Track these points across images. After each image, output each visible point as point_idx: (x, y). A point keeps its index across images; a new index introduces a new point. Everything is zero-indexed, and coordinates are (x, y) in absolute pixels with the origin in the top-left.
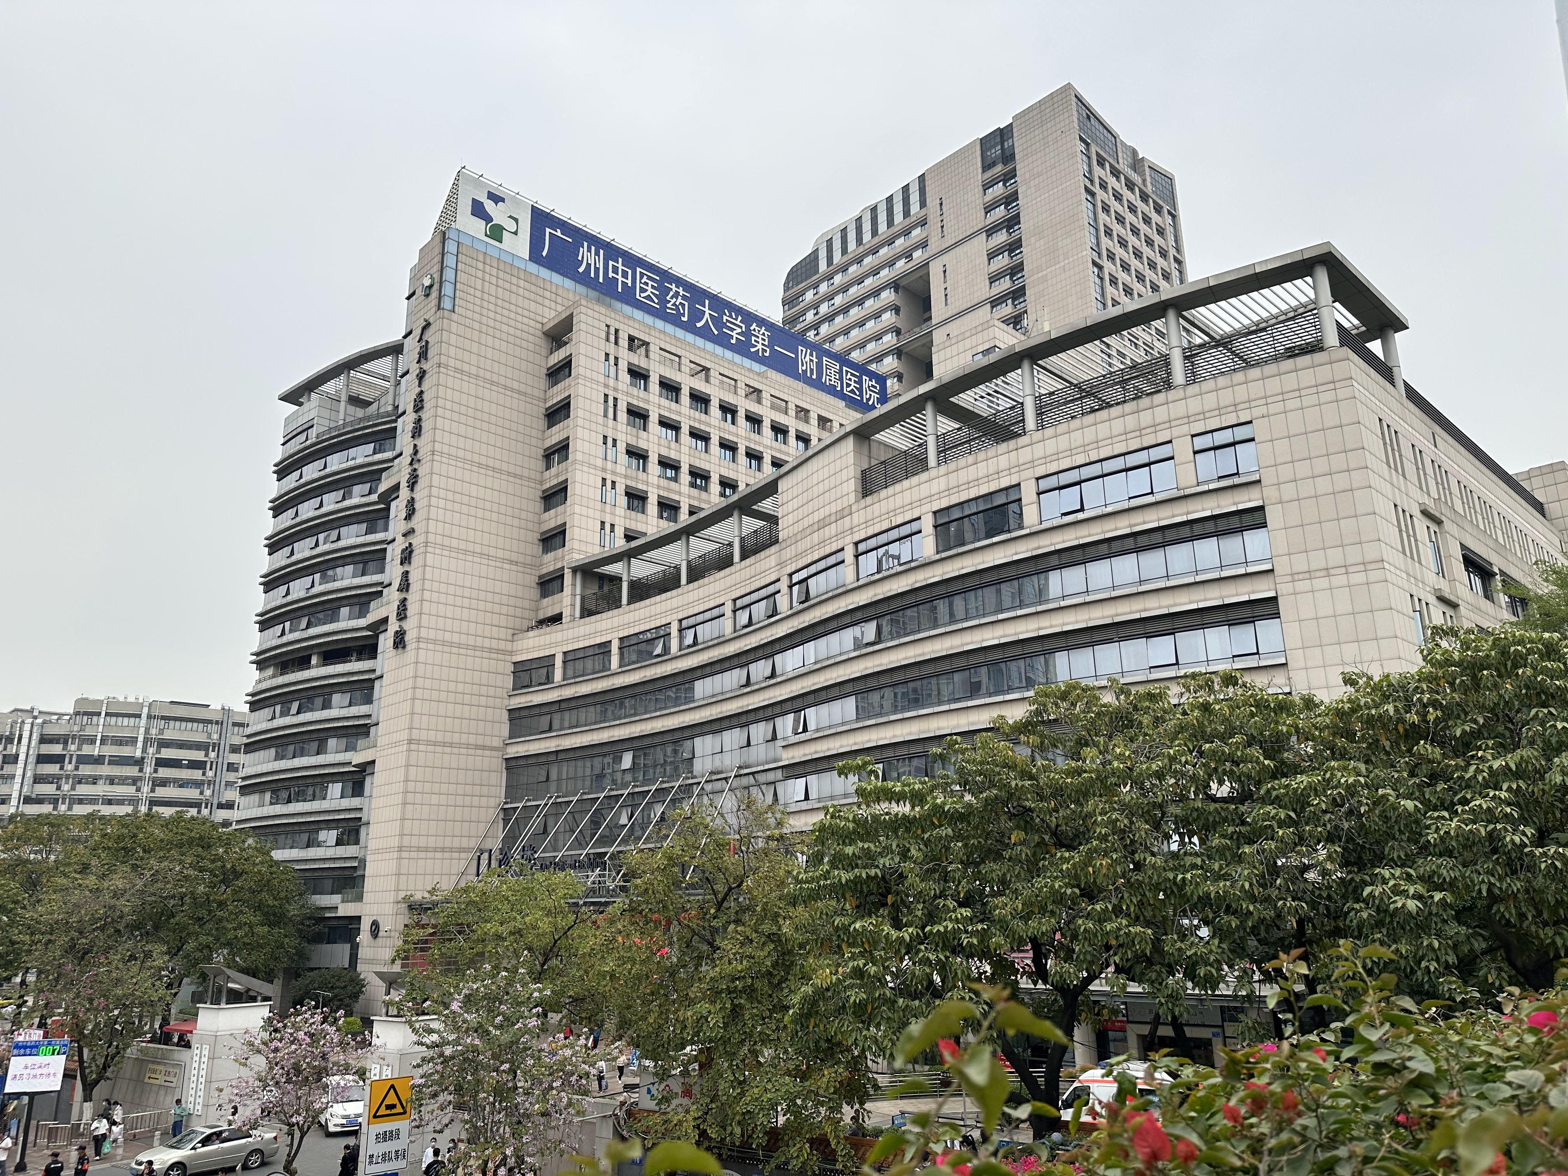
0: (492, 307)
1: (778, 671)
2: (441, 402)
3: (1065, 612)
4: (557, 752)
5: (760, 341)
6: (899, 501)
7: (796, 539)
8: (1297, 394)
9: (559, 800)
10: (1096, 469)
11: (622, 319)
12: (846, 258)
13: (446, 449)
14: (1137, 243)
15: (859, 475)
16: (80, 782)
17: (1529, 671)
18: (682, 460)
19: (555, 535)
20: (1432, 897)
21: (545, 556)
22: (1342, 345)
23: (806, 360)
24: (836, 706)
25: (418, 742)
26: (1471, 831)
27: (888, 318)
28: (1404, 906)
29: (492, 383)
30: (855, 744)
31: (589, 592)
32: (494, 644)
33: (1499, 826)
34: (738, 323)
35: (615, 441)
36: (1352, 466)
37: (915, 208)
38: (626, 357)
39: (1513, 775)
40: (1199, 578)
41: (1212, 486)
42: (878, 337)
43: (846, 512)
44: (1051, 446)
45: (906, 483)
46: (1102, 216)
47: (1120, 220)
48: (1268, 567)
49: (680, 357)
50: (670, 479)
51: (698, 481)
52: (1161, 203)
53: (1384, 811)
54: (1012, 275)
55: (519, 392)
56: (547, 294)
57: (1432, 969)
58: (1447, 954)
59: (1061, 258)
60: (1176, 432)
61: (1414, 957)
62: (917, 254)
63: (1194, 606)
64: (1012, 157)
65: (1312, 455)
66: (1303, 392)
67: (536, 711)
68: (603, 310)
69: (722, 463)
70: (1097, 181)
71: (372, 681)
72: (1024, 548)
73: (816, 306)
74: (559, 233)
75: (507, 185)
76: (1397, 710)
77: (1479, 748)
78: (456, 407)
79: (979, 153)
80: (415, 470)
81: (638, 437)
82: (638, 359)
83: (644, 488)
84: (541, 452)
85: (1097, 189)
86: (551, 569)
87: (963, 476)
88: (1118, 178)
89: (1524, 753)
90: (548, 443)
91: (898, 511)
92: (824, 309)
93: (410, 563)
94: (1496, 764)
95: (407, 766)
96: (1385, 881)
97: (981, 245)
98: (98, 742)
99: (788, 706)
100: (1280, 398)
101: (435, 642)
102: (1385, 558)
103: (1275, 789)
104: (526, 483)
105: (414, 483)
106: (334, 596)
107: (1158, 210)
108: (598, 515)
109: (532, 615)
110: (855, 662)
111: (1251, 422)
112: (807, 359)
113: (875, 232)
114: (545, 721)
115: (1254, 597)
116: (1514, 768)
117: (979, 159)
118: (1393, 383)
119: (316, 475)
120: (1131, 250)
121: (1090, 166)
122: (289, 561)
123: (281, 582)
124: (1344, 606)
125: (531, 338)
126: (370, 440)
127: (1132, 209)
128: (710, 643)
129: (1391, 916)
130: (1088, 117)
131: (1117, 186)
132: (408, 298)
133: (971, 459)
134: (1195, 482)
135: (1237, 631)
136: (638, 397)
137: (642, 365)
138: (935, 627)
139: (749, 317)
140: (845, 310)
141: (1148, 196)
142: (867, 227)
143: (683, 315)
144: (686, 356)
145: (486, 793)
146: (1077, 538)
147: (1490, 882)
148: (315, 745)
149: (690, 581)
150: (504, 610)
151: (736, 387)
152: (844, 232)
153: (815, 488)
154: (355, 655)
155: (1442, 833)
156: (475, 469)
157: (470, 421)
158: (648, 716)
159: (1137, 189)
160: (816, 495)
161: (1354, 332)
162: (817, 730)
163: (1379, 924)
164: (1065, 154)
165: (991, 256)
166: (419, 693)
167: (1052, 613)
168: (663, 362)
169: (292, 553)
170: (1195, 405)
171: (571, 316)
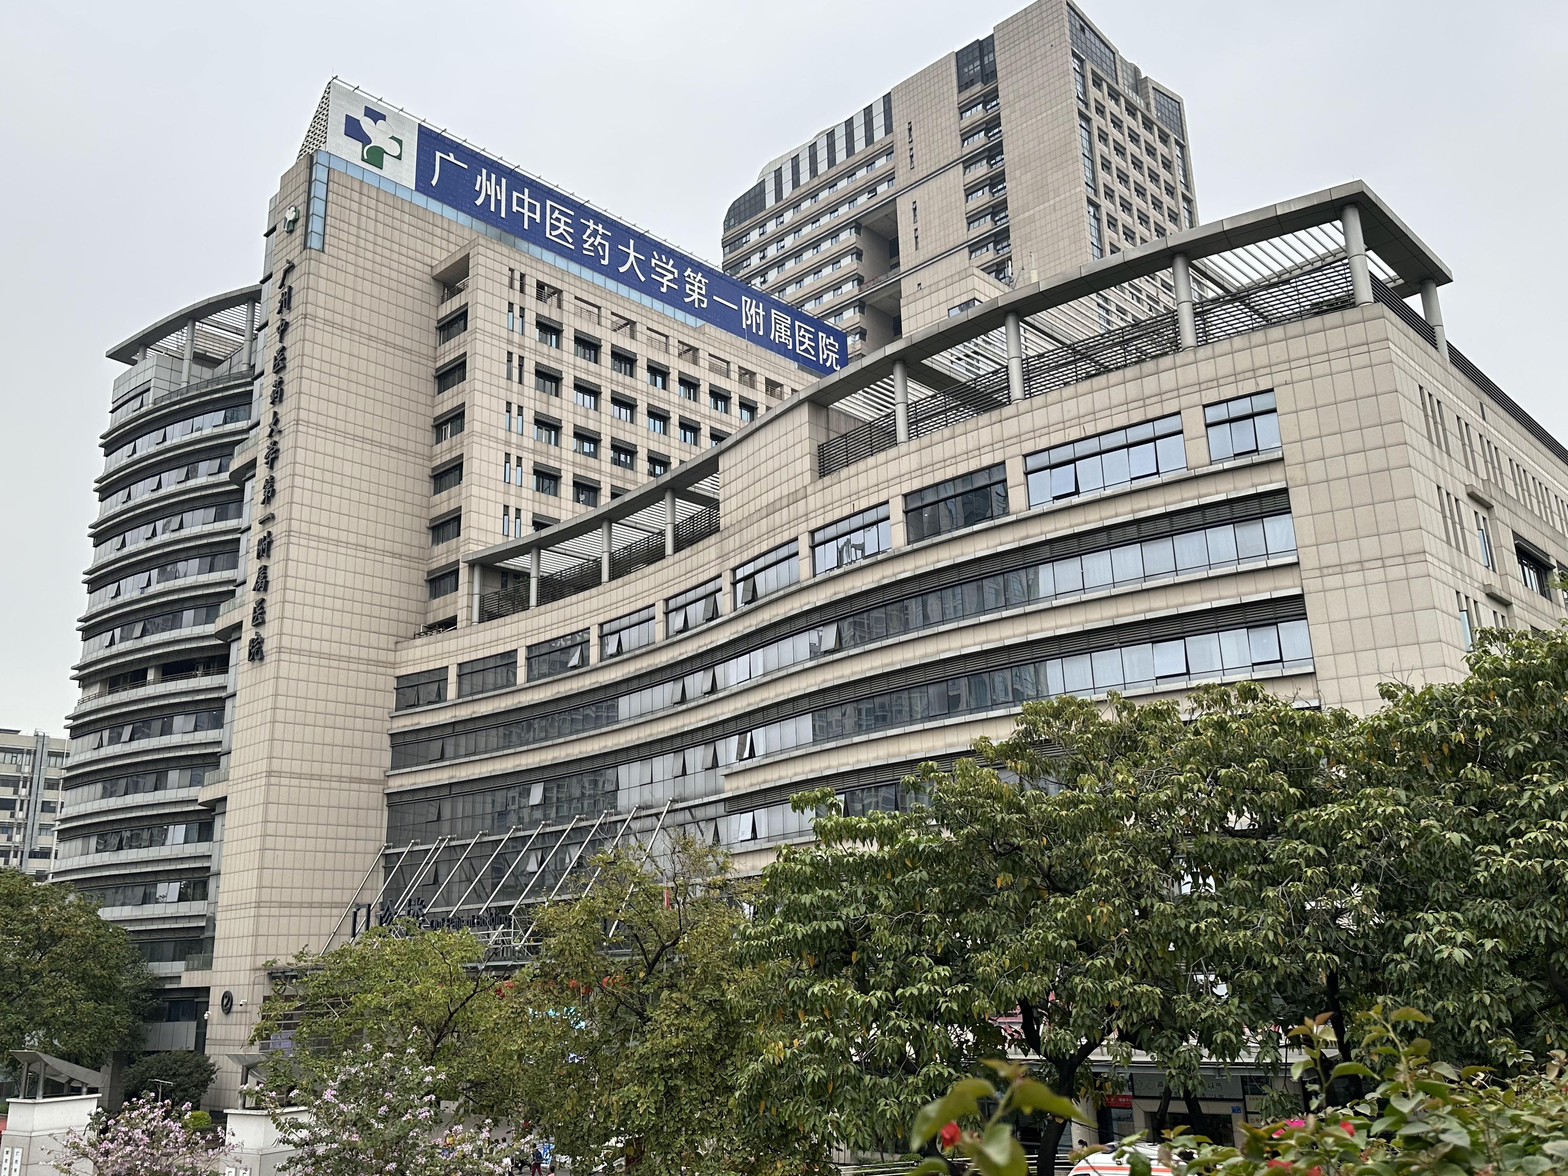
0: (370, 246)
1: (720, 685)
2: (307, 361)
3: (1058, 613)
4: (451, 784)
5: (696, 289)
7: (740, 526)
8: (1325, 357)
9: (453, 843)
10: (1092, 446)
11: (528, 262)
12: (798, 192)
13: (313, 418)
14: (1140, 178)
15: (815, 450)
18: (603, 431)
19: (447, 523)
20: (1482, 945)
21: (435, 548)
22: (1376, 300)
23: (751, 312)
24: (789, 726)
25: (280, 774)
26: (1525, 868)
27: (848, 263)
28: (1450, 955)
29: (370, 338)
30: (812, 771)
31: (490, 590)
32: (373, 654)
33: (1557, 862)
34: (669, 267)
35: (520, 408)
36: (1388, 442)
37: (879, 134)
38: (534, 307)
40: (1212, 573)
41: (1227, 465)
42: (836, 286)
43: (801, 494)
44: (1040, 418)
45: (871, 461)
46: (1099, 146)
47: (1120, 150)
48: (1291, 559)
49: (599, 308)
50: (588, 454)
51: (622, 457)
52: (1167, 131)
53: (1427, 845)
54: (994, 215)
55: (404, 349)
56: (438, 231)
57: (1483, 1029)
58: (1500, 1010)
59: (1051, 194)
60: (1185, 401)
61: (1463, 1015)
62: (882, 189)
63: (1207, 606)
64: (994, 74)
65: (1343, 429)
66: (1332, 356)
67: (424, 736)
68: (505, 251)
69: (651, 436)
70: (1093, 104)
71: (222, 700)
72: (1010, 538)
73: (762, 248)
74: (451, 158)
75: (389, 100)
76: (1440, 728)
77: (1535, 771)
78: (326, 368)
79: (954, 69)
80: (275, 443)
81: (548, 404)
82: (549, 310)
83: (557, 465)
84: (431, 421)
85: (1093, 114)
86: (443, 562)
87: (938, 452)
88: (1117, 101)
90: (439, 411)
91: (862, 494)
92: (772, 252)
93: (269, 556)
94: (1554, 790)
95: (267, 803)
96: (1428, 928)
97: (957, 178)
99: (732, 726)
100: (1306, 361)
101: (300, 652)
102: (1427, 549)
103: (1302, 821)
104: (412, 459)
105: (274, 460)
106: (175, 597)
107: (1164, 139)
108: (500, 498)
109: (420, 619)
110: (812, 674)
111: (1272, 390)
112: (753, 311)
113: (832, 162)
114: (435, 748)
115: (1276, 594)
117: (955, 76)
118: (1435, 345)
119: (153, 449)
120: (1132, 186)
121: (1084, 86)
122: (119, 554)
123: (110, 580)
124: (1380, 605)
125: (418, 284)
126: (219, 406)
127: (1134, 138)
128: (638, 652)
129: (1436, 967)
130: (1083, 29)
131: (1116, 110)
132: (267, 235)
133: (947, 432)
134: (1207, 461)
135: (1256, 634)
136: (549, 356)
137: (554, 317)
138: (906, 632)
139: (683, 261)
140: (797, 254)
141: (1152, 123)
142: (822, 155)
143: (603, 258)
144: (608, 307)
145: (363, 836)
146: (1071, 526)
147: (1547, 927)
148: (151, 779)
149: (613, 577)
150: (385, 613)
151: (667, 344)
152: (795, 160)
153: (763, 466)
154: (201, 668)
155: (1493, 871)
156: (349, 442)
157: (344, 384)
158: (562, 740)
159: (1139, 115)
160: (764, 474)
161: (1390, 285)
162: (767, 755)
163: (1422, 978)
164: (1056, 72)
165: (969, 192)
166: (280, 715)
167: (1043, 615)
168: (579, 313)
169: (123, 545)
170: (1207, 370)
171: (467, 258)
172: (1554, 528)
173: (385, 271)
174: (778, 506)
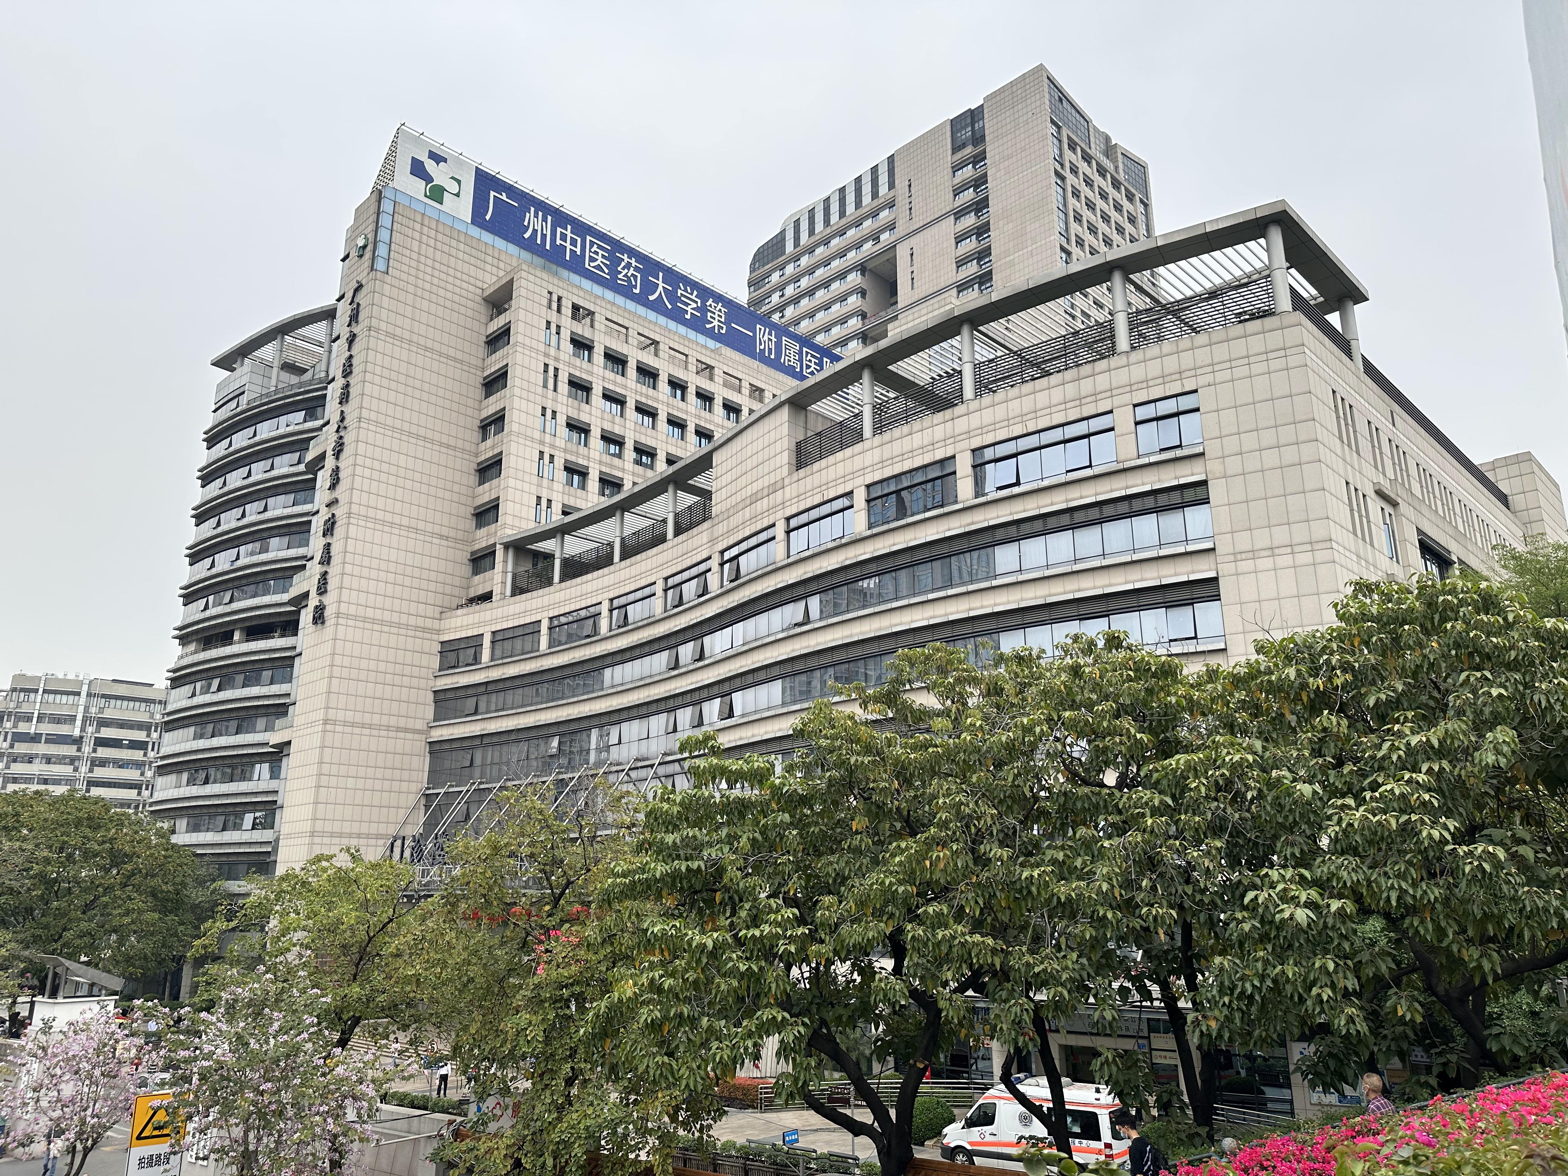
0: (429, 270)
1: (707, 653)
2: (370, 367)
3: (997, 591)
4: (482, 736)
5: (717, 317)
6: (831, 473)
7: (728, 514)
8: (1246, 361)
9: (482, 786)
10: (1033, 441)
11: (565, 286)
12: (813, 239)
13: (373, 416)
14: (1107, 231)
15: (793, 446)
16: (15, 761)
17: (1459, 626)
18: (627, 435)
19: (488, 510)
20: (1328, 906)
21: (478, 532)
22: (1295, 309)
23: (764, 338)
24: (763, 690)
25: (335, 722)
26: (1379, 823)
27: (854, 301)
28: (1292, 917)
29: (426, 349)
30: (780, 730)
31: (522, 569)
32: (420, 622)
33: (1414, 817)
34: (693, 297)
35: (554, 413)
36: (1301, 439)
37: (883, 189)
38: (569, 325)
39: (1435, 754)
40: (1135, 557)
41: (1153, 459)
42: (843, 321)
43: (779, 485)
44: (987, 416)
45: (840, 455)
46: (1072, 201)
47: (1090, 206)
48: (1208, 545)
49: (627, 328)
50: (614, 455)
51: (644, 458)
52: (1133, 191)
53: (1278, 798)
54: (979, 259)
55: (455, 360)
56: (489, 259)
57: (1325, 998)
58: (1345, 978)
59: (1029, 242)
60: (1117, 401)
61: (1304, 980)
62: (884, 237)
63: (1130, 587)
64: (983, 138)
65: (1260, 426)
66: (1252, 360)
67: (462, 693)
68: (545, 276)
69: (670, 441)
70: (1067, 165)
71: (292, 658)
72: (957, 524)
73: (782, 288)
74: (504, 197)
75: (450, 145)
76: (1299, 673)
77: (1397, 721)
78: (386, 373)
79: (949, 134)
80: (341, 438)
81: (579, 410)
82: (583, 329)
83: (585, 463)
84: (478, 423)
85: (1067, 173)
86: (484, 545)
87: (897, 447)
88: (1089, 163)
89: (1449, 726)
90: (485, 414)
91: (830, 485)
92: (790, 291)
93: (332, 535)
94: (1414, 740)
95: (323, 747)
96: (1272, 886)
97: (949, 228)
98: (35, 720)
99: (715, 690)
100: (1228, 365)
101: (355, 618)
102: (1333, 537)
103: (1157, 771)
104: (459, 454)
105: (340, 452)
106: (258, 569)
107: (1130, 197)
108: (534, 490)
109: (463, 593)
110: (782, 644)
111: (1196, 391)
112: (766, 338)
113: (842, 214)
114: (471, 703)
115: (1193, 577)
116: (1436, 745)
117: (949, 140)
118: (1349, 354)
119: (245, 443)
120: (1101, 237)
121: (1060, 150)
122: (215, 532)
123: (207, 554)
124: (1288, 586)
125: (470, 304)
126: (300, 407)
127: (1104, 196)
128: (640, 624)
129: (1278, 928)
130: (1061, 100)
131: (1088, 171)
132: (343, 260)
133: (906, 429)
134: (1136, 455)
135: (1174, 613)
136: (581, 368)
137: (586, 335)
138: (864, 607)
139: (705, 292)
140: (811, 292)
141: (1120, 183)
142: (835, 207)
143: (635, 287)
144: (635, 328)
145: (406, 778)
146: (1011, 514)
147: (1400, 888)
148: (233, 724)
149: (623, 558)
150: (432, 586)
151: (686, 362)
152: (812, 212)
153: (749, 461)
154: (279, 631)
155: (1344, 825)
156: (404, 438)
157: (401, 388)
158: (575, 699)
159: (1109, 176)
160: (749, 468)
161: (1312, 302)
162: (743, 716)
163: (1264, 938)
164: (1036, 136)
165: (959, 239)
166: (337, 671)
167: (984, 593)
168: (609, 333)
169: (219, 524)
170: (1138, 373)
171: (511, 282)
172: (1456, 528)
173: (441, 292)
174: (759, 496)
